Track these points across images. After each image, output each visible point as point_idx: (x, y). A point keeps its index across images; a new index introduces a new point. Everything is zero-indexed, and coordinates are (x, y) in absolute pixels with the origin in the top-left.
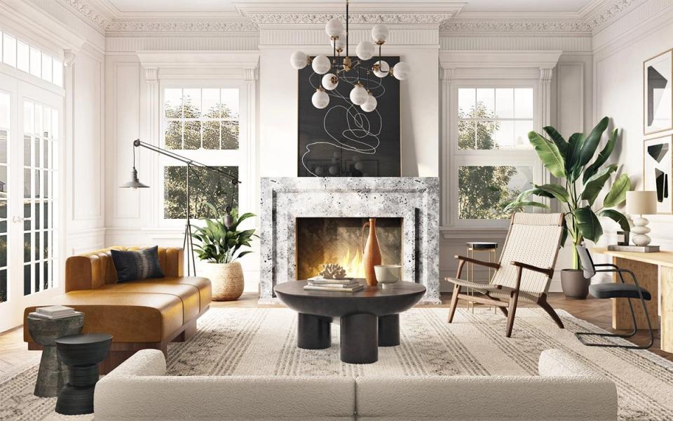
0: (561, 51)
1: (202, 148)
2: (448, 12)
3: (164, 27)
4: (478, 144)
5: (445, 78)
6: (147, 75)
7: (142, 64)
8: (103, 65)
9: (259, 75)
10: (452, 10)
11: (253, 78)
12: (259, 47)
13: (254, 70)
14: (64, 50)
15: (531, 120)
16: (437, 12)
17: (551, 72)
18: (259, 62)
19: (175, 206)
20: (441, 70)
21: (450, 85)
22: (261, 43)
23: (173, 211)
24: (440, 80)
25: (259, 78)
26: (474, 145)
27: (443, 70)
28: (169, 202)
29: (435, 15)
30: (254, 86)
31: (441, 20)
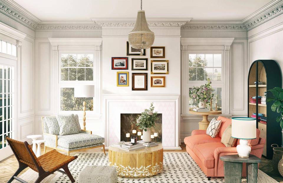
0: (234, 38)
1: (77, 80)
2: (184, 22)
3: (61, 27)
4: (198, 72)
5: (183, 50)
6: (53, 48)
7: (51, 44)
8: (34, 44)
9: (102, 48)
10: (186, 21)
11: (99, 50)
12: (102, 37)
13: (100, 46)
14: (17, 40)
15: (221, 67)
16: (180, 22)
17: (229, 47)
18: (102, 43)
19: (66, 99)
20: (181, 46)
21: (185, 53)
22: (103, 35)
23: (64, 101)
24: (181, 50)
25: (102, 49)
26: (196, 72)
27: (182, 46)
28: (63, 98)
29: (179, 23)
30: (100, 53)
31: (181, 25)
